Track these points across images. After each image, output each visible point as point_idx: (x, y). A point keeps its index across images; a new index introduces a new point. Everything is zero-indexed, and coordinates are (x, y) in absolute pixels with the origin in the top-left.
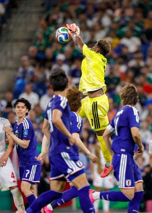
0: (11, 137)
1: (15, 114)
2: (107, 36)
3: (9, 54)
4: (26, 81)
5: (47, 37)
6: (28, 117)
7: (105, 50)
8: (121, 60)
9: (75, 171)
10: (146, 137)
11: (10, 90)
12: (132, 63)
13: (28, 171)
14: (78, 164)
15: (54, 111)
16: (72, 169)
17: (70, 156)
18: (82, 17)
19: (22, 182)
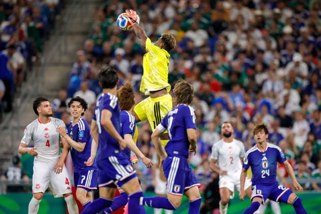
0: (66, 139)
1: (69, 114)
2: (171, 28)
3: (63, 48)
4: (82, 77)
5: (104, 29)
6: (84, 117)
7: (170, 45)
8: (186, 55)
9: (124, 177)
10: (214, 139)
11: (63, 87)
12: (199, 58)
13: (84, 176)
14: (128, 168)
15: (103, 112)
16: (121, 175)
17: (118, 160)
18: (144, 7)
19: (78, 189)
